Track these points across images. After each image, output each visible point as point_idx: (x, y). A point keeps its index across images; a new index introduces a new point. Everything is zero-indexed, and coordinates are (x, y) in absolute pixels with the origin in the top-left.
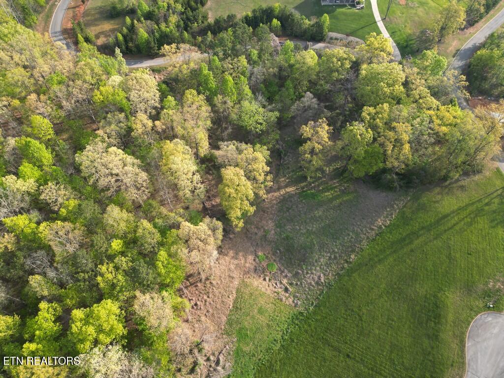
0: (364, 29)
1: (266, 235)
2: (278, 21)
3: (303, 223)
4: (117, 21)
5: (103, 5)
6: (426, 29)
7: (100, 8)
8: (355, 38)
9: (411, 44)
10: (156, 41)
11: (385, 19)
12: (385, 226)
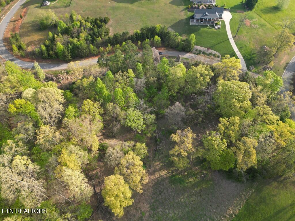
0: (220, 44)
1: (142, 217)
2: (159, 37)
3: (172, 207)
4: (44, 33)
5: (35, 20)
6: (264, 45)
7: (33, 22)
8: (213, 51)
9: (253, 57)
10: (69, 51)
11: (235, 37)
12: (235, 215)
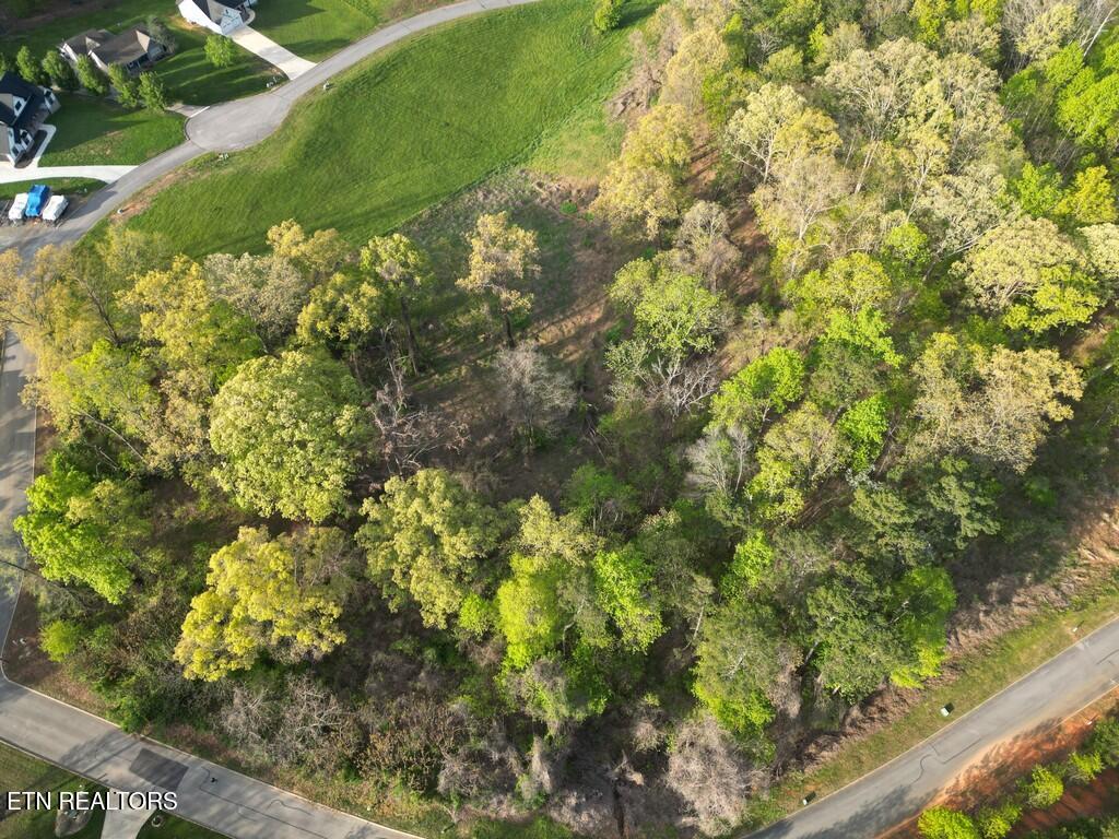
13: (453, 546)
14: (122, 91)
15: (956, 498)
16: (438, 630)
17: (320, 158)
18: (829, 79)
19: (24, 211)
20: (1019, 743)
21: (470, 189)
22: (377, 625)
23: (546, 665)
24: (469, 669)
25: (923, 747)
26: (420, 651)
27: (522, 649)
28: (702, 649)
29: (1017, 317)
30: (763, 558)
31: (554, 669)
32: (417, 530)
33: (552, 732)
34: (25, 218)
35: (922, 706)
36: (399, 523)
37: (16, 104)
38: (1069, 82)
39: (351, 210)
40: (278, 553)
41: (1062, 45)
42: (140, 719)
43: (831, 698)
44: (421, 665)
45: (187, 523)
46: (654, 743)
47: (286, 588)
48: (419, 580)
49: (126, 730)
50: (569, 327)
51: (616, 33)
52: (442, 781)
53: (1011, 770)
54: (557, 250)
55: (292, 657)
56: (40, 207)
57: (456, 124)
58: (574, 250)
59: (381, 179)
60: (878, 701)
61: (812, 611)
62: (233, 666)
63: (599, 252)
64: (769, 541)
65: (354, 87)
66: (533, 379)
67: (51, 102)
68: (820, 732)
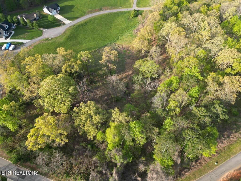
13: (95, 119)
14: (29, 25)
15: (218, 109)
16: (91, 140)
17: (71, 39)
18: (182, 22)
19: (5, 48)
20: (235, 172)
21: (103, 47)
22: (77, 139)
23: (117, 149)
24: (99, 151)
25: (211, 172)
26: (87, 146)
27: (111, 145)
28: (156, 147)
29: (228, 70)
30: (171, 124)
31: (119, 150)
32: (87, 115)
33: (118, 166)
34: (5, 49)
35: (210, 162)
36: (83, 113)
37: (6, 26)
38: (235, 23)
39: (77, 50)
40: (52, 118)
41: (233, 16)
42: (17, 160)
43: (188, 159)
44: (87, 149)
45: (34, 115)
46: (144, 170)
47: (54, 127)
48: (87, 127)
49: (13, 163)
50: (124, 75)
51: (135, 18)
52: (90, 178)
53: (234, 179)
54: (122, 59)
55: (55, 146)
56: (9, 47)
57: (101, 34)
58: (126, 59)
59: (84, 44)
60: (199, 161)
61: (184, 136)
62: (40, 147)
63: (131, 60)
64: (172, 119)
65: (79, 26)
66: (116, 82)
67: (14, 27)
68: (185, 168)
